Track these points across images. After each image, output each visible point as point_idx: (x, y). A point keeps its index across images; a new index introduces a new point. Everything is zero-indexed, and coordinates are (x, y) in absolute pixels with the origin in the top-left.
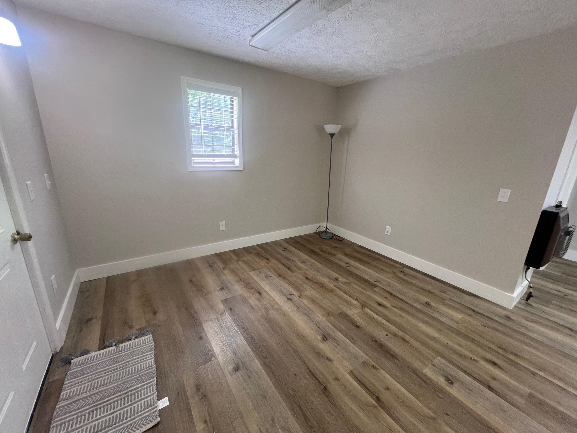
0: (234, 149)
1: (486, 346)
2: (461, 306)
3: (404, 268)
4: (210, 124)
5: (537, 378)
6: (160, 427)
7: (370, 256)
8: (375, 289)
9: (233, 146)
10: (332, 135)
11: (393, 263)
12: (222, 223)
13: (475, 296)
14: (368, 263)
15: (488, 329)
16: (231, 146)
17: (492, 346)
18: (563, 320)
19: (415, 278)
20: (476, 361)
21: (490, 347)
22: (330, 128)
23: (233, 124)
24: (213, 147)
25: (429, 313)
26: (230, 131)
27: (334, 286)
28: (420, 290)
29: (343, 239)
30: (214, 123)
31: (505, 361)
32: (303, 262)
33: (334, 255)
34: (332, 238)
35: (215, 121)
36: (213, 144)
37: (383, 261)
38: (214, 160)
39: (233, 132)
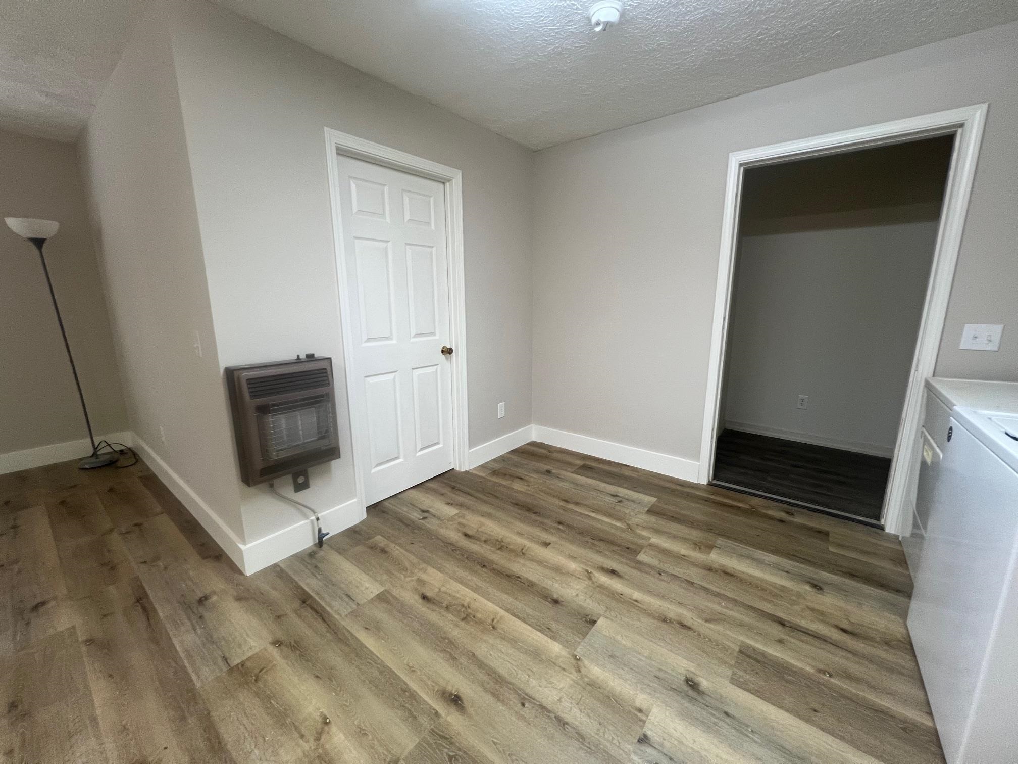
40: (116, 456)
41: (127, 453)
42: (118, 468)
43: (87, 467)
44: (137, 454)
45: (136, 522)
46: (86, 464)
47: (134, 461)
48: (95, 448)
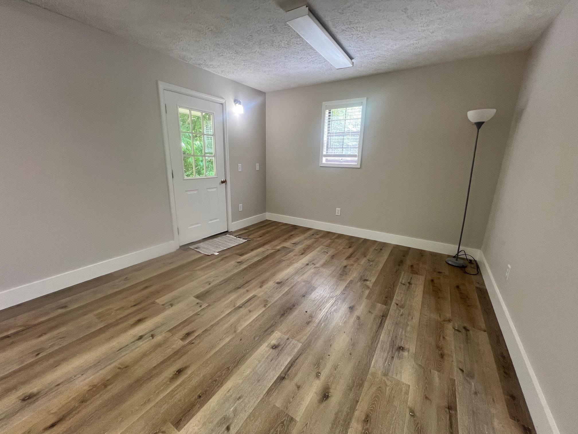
12: (338, 209)
24: (343, 150)
36: (343, 147)
40: (467, 262)
41: (474, 264)
42: (465, 272)
43: (450, 263)
44: (479, 268)
45: (465, 325)
46: (450, 261)
47: (476, 272)
48: (458, 252)
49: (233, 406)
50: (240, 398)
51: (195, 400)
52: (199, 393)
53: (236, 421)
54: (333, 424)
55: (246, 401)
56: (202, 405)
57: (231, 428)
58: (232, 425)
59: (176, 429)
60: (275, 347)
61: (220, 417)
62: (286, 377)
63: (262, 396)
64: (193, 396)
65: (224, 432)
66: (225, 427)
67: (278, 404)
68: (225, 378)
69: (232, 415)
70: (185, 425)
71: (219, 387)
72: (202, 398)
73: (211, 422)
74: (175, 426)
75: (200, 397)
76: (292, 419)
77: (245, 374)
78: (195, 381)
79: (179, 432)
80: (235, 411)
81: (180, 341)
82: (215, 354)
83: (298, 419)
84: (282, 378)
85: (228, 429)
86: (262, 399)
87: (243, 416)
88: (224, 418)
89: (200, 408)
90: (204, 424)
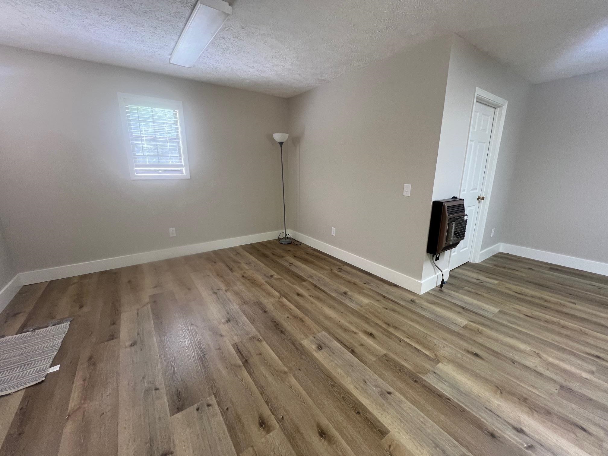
0: (181, 159)
1: (373, 322)
2: (375, 294)
3: (344, 265)
4: (154, 136)
5: (402, 343)
6: (43, 384)
7: (317, 257)
8: (304, 283)
9: (180, 156)
10: (281, 143)
11: (335, 262)
12: (172, 230)
13: (395, 286)
14: (312, 263)
15: (387, 310)
16: (178, 156)
17: (380, 323)
18: (461, 300)
19: (348, 273)
20: (355, 333)
21: (377, 323)
22: (278, 137)
23: (178, 135)
24: (158, 158)
25: (341, 300)
26: (176, 142)
27: (265, 282)
28: (346, 282)
29: (301, 243)
30: (158, 135)
31: (382, 332)
32: (249, 264)
33: (282, 257)
34: (291, 243)
35: (159, 133)
36: (158, 154)
37: (327, 261)
38: (160, 170)
39: (179, 142)
49: (371, 387)
50: (365, 381)
51: (361, 416)
52: (354, 414)
53: (384, 387)
54: (389, 337)
55: (368, 377)
56: (366, 411)
57: (389, 391)
58: (387, 390)
59: (387, 434)
60: (320, 348)
61: (380, 398)
62: (352, 349)
63: (366, 367)
64: (356, 418)
65: (392, 396)
66: (388, 395)
67: (374, 359)
68: (343, 389)
69: (379, 389)
70: (385, 427)
71: (351, 394)
72: (360, 411)
73: (384, 404)
74: (384, 436)
75: (358, 413)
76: (385, 355)
77: (343, 374)
78: (339, 417)
79: (390, 431)
80: (376, 386)
81: (271, 434)
82: (310, 396)
83: (385, 352)
84: (353, 352)
85: (389, 393)
86: (368, 367)
87: (380, 381)
88: (381, 394)
89: (370, 413)
90: (384, 410)
